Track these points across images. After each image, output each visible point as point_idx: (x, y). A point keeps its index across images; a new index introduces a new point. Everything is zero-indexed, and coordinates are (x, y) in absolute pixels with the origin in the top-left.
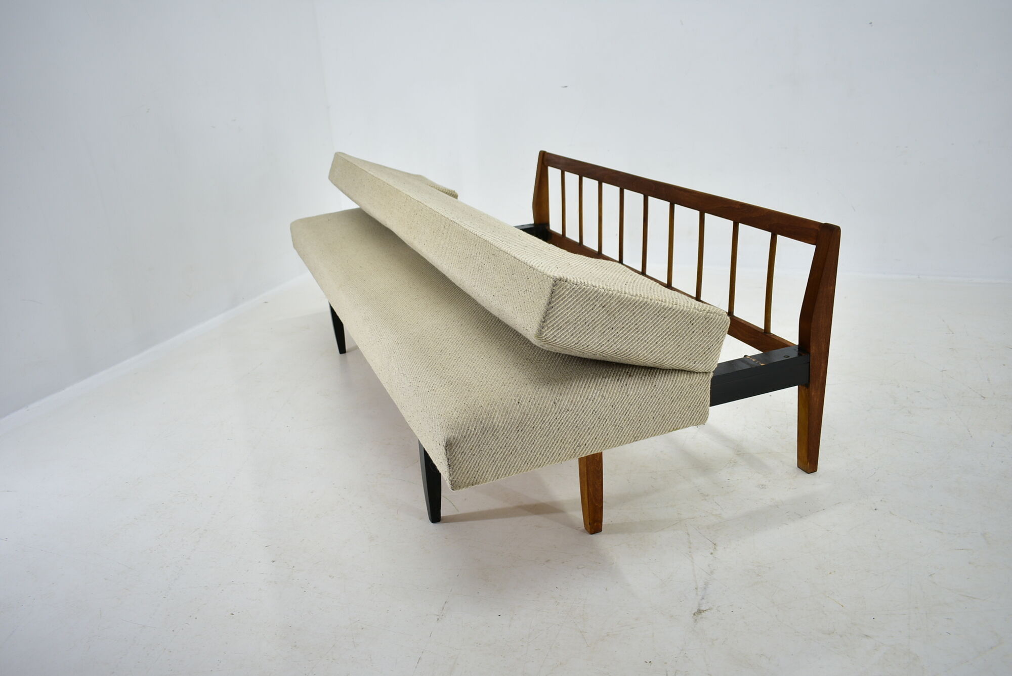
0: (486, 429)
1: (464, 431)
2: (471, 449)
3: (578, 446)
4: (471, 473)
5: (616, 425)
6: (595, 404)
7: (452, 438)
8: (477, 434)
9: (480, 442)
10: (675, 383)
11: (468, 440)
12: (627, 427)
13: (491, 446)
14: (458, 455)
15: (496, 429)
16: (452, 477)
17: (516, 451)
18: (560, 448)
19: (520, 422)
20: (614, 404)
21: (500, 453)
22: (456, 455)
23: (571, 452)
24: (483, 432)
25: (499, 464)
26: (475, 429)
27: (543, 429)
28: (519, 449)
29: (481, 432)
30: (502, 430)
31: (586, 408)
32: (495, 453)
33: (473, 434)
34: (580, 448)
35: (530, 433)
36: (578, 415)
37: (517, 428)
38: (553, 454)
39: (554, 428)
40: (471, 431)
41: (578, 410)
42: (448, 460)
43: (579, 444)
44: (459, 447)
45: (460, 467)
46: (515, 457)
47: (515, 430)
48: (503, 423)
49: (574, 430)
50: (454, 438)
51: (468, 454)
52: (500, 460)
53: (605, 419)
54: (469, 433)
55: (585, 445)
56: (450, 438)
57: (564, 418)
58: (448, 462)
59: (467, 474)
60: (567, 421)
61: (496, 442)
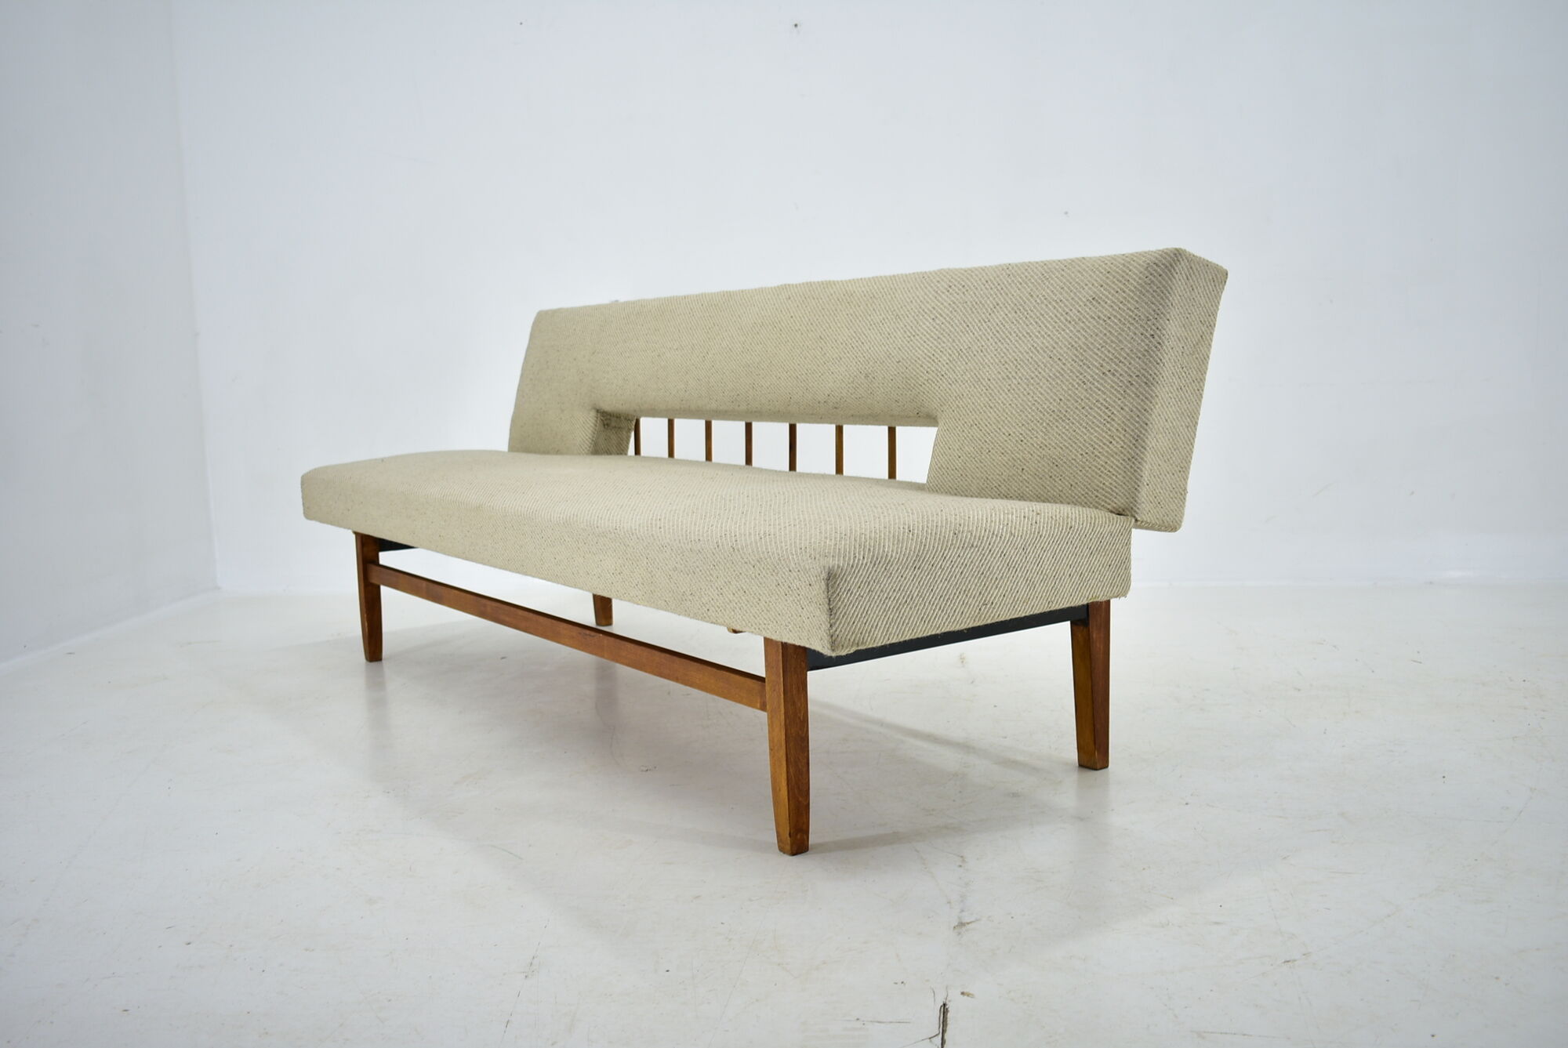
0: (877, 559)
1: (849, 559)
2: (859, 587)
3: (983, 604)
4: (857, 625)
5: (1027, 579)
6: (1003, 543)
7: (836, 567)
8: (866, 564)
9: (870, 578)
10: (1094, 527)
11: (857, 571)
12: (1040, 585)
13: (882, 586)
14: (843, 594)
15: (890, 561)
16: (834, 629)
17: (911, 599)
18: (963, 603)
19: (918, 555)
20: (1025, 545)
21: (892, 598)
22: (841, 594)
23: (975, 612)
24: (873, 562)
25: (891, 617)
26: (864, 558)
27: (944, 569)
28: (915, 596)
29: (871, 562)
30: (897, 564)
31: (993, 546)
32: (887, 598)
33: (862, 564)
34: (986, 608)
35: (928, 574)
36: (984, 555)
37: (913, 564)
38: (955, 611)
39: (957, 570)
40: (859, 560)
41: (984, 548)
42: (830, 601)
43: (985, 601)
44: (845, 581)
45: (845, 613)
46: (911, 608)
47: (912, 566)
48: (897, 553)
49: (980, 577)
50: (839, 567)
51: (855, 594)
52: (893, 611)
53: (1014, 567)
54: (856, 561)
55: (992, 603)
56: (833, 567)
57: (968, 557)
58: (829, 604)
59: (852, 626)
60: (972, 562)
61: (889, 581)
